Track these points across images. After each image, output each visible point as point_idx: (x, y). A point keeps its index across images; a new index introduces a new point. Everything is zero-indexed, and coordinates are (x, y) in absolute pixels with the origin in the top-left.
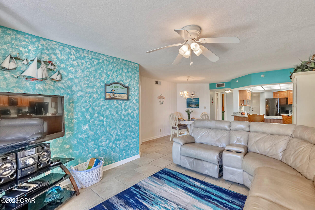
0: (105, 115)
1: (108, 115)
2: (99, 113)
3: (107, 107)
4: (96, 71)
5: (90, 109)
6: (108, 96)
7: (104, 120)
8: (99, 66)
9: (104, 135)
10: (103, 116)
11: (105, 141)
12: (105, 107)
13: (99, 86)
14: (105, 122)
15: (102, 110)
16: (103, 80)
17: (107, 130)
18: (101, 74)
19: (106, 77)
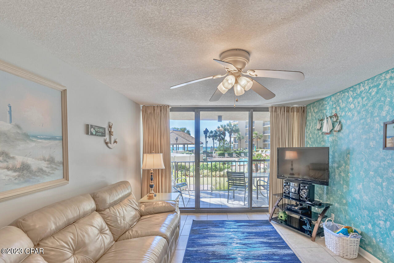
0: (385, 176)
1: (391, 178)
2: (376, 171)
3: (388, 163)
4: (374, 106)
5: (365, 163)
6: (389, 143)
7: (384, 184)
8: (378, 96)
9: (383, 210)
10: (382, 177)
11: (383, 221)
12: (386, 163)
13: (377, 128)
14: (384, 189)
15: (381, 167)
16: (384, 117)
17: (387, 204)
18: (381, 108)
19: (389, 109)
